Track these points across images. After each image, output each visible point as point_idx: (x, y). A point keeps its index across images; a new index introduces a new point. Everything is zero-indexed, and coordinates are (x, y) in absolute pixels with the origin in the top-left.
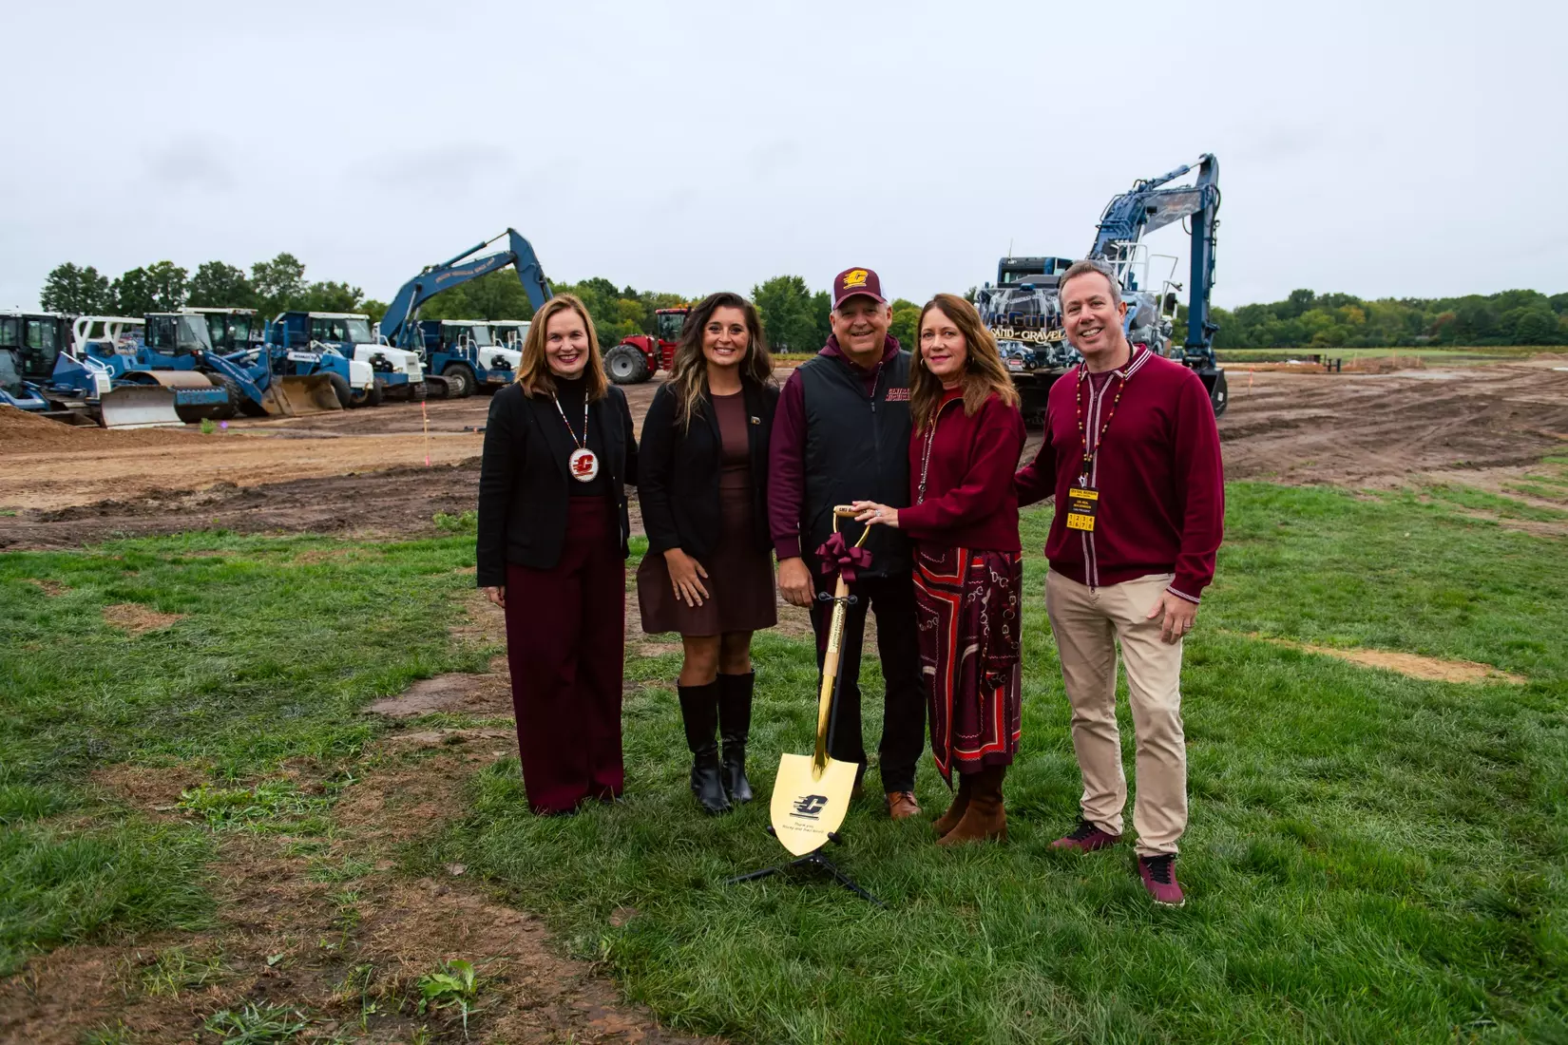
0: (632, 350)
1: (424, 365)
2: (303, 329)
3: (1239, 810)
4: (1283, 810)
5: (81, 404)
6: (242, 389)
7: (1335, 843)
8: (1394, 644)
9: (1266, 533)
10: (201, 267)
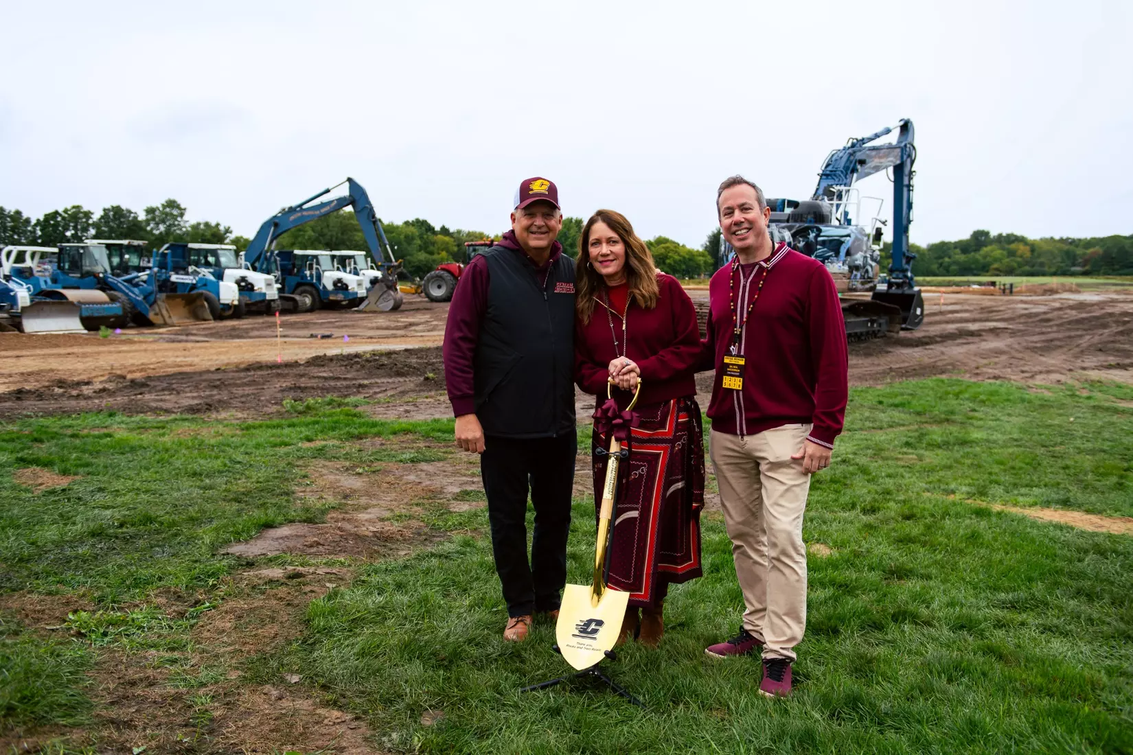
0: (446, 274)
1: (279, 286)
2: (184, 257)
3: (946, 632)
4: (982, 635)
5: (5, 315)
6: (134, 304)
7: (1027, 660)
8: (1066, 504)
9: (957, 418)
10: (105, 210)
